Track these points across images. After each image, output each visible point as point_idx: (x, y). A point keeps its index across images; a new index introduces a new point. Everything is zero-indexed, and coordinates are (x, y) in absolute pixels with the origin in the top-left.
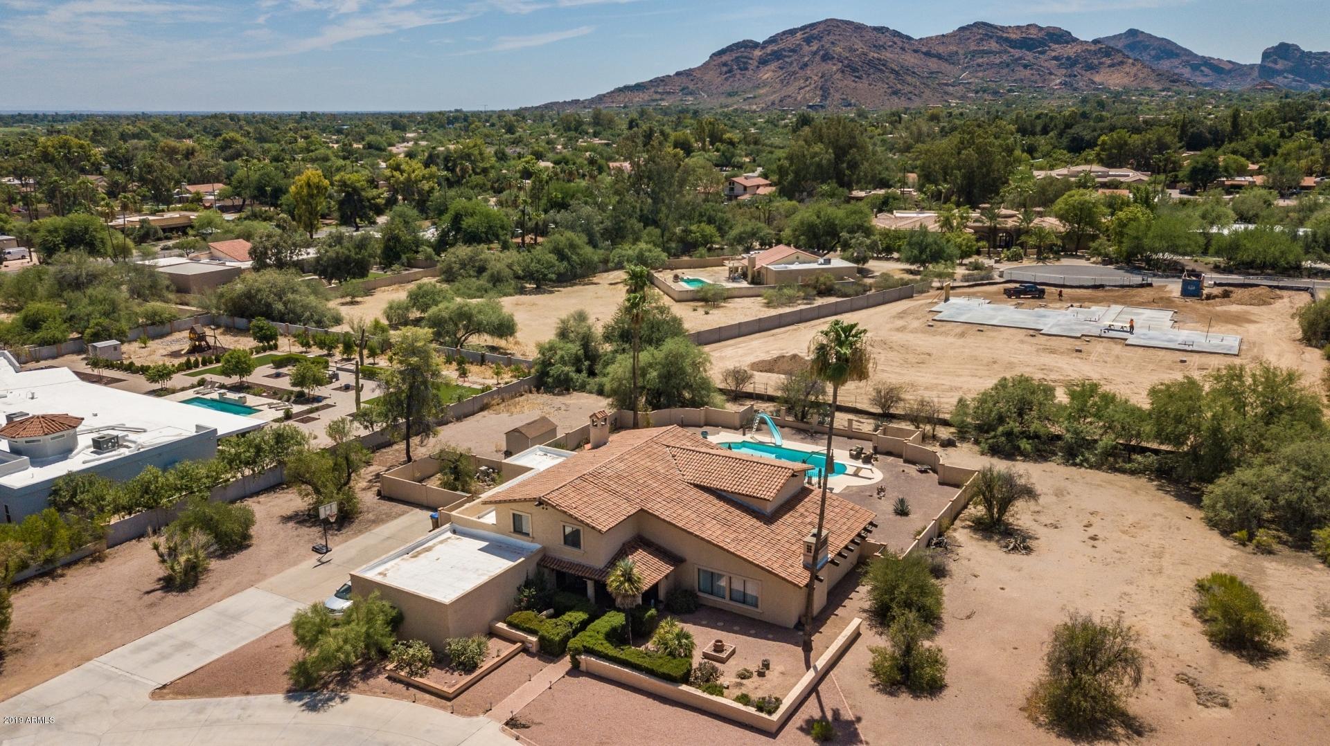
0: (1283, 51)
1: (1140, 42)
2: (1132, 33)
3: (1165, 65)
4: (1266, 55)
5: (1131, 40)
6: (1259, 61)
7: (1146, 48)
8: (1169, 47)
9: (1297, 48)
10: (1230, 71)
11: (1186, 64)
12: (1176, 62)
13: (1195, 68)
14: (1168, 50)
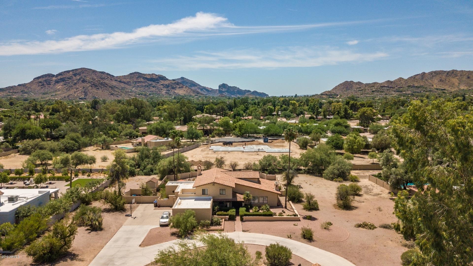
0: (223, 86)
1: (185, 81)
2: (182, 78)
3: (193, 88)
4: (220, 87)
5: (182, 80)
6: (217, 88)
7: (187, 83)
9: (227, 85)
10: (211, 91)
11: (199, 88)
12: (196, 88)
13: (202, 90)
14: (193, 84)
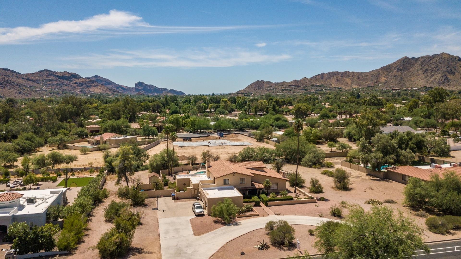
0: (140, 84)
1: (100, 79)
2: (96, 76)
3: (108, 86)
4: (136, 85)
5: (96, 79)
6: (134, 86)
7: (102, 81)
8: (108, 81)
9: (144, 83)
10: (127, 89)
11: (114, 87)
12: (111, 86)
13: (117, 88)
14: (108, 82)
